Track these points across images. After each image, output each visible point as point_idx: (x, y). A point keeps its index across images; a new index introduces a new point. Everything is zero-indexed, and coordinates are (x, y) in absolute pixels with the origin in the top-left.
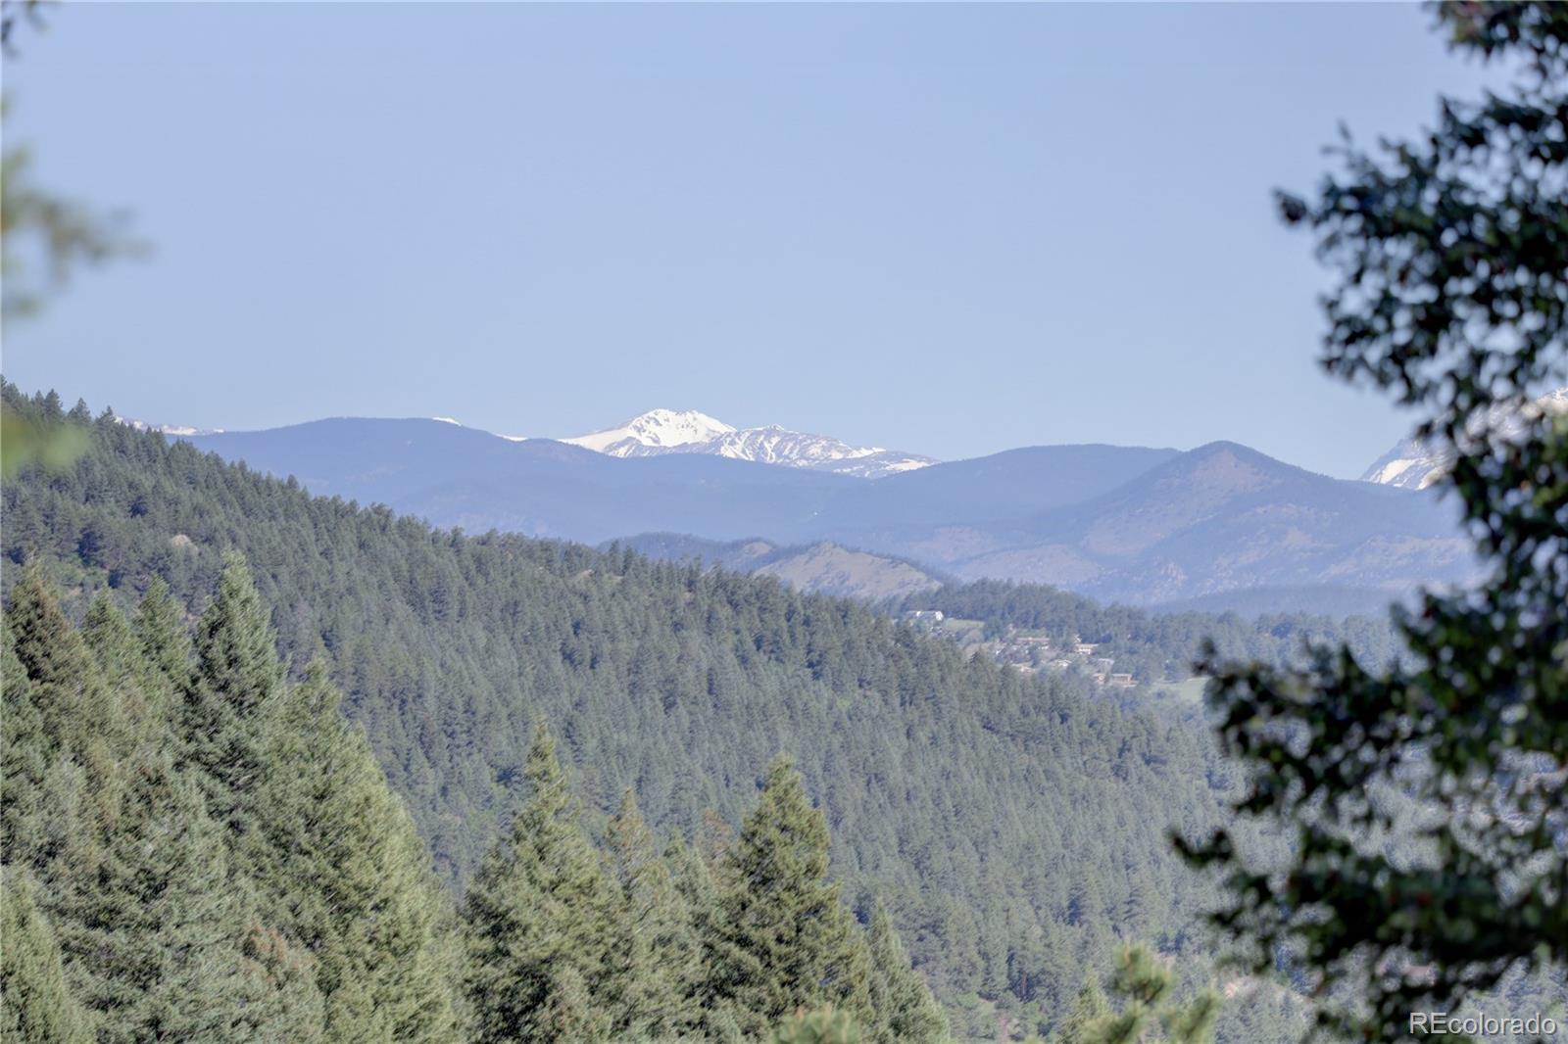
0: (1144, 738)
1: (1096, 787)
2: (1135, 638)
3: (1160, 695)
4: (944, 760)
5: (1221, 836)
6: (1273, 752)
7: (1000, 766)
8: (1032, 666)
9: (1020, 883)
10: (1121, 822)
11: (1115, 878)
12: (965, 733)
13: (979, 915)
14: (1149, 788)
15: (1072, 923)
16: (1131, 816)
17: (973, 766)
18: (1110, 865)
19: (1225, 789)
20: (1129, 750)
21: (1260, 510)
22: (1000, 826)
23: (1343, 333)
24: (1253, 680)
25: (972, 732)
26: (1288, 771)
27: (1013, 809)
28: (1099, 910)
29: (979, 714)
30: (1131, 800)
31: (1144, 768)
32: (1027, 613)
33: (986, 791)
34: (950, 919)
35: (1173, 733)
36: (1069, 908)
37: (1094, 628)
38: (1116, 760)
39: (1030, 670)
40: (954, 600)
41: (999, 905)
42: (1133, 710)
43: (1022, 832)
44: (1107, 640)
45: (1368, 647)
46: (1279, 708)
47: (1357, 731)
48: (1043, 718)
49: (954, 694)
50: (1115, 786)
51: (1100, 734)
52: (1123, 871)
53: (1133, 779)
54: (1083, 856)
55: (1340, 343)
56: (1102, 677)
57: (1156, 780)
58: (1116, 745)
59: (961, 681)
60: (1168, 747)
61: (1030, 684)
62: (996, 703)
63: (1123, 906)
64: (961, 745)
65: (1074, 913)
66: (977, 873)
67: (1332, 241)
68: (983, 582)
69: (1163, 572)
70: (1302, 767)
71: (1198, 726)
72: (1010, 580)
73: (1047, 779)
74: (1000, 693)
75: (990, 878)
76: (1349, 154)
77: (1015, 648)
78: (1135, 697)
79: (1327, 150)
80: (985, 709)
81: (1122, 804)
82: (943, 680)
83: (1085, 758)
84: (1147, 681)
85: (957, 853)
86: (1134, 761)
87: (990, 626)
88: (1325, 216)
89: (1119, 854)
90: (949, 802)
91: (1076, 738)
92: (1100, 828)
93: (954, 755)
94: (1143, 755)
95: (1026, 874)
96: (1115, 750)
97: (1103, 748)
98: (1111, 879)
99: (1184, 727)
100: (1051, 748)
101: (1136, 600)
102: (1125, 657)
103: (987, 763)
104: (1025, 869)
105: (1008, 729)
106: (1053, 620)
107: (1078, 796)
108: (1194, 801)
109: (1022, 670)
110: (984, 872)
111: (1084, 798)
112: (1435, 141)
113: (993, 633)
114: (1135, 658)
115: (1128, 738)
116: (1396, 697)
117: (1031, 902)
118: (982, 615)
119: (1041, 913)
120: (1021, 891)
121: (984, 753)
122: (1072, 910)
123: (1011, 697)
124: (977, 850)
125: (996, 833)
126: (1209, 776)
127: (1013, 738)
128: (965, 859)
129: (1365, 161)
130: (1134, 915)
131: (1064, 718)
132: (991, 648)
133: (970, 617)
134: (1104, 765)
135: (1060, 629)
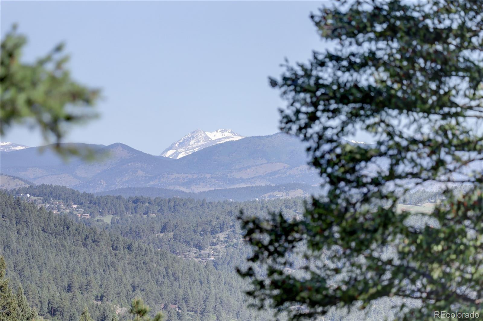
0: (93, 234)
1: (77, 250)
2: (90, 203)
3: (98, 221)
4: (29, 241)
5: (250, 269)
6: (258, 243)
7: (47, 243)
8: (58, 212)
9: (52, 279)
10: (85, 260)
11: (82, 278)
12: (36, 232)
13: (39, 290)
14: (94, 250)
15: (68, 292)
16: (88, 258)
17: (38, 243)
18: (81, 274)
19: (117, 250)
20: (88, 238)
21: (129, 164)
22: (47, 261)
23: (285, 120)
24: (254, 222)
25: (39, 232)
26: (263, 249)
27: (51, 256)
28: (77, 288)
29: (41, 226)
30: (88, 254)
31: (93, 244)
32: (56, 195)
33: (42, 250)
34: (30, 290)
35: (102, 233)
36: (67, 287)
37: (78, 200)
38: (84, 241)
39: (57, 213)
40: (33, 190)
41: (46, 286)
42: (89, 226)
43: (53, 263)
44: (81, 204)
45: (161, 207)
46: (262, 230)
47: (283, 238)
48: (61, 228)
49: (33, 220)
50: (83, 249)
51: (79, 233)
52: (85, 276)
53: (89, 247)
54: (73, 271)
55: (284, 123)
56: (80, 215)
57: (96, 247)
58: (84, 237)
59: (35, 216)
60: (100, 237)
61: (58, 217)
62: (46, 223)
63: (85, 286)
64: (35, 236)
65: (69, 289)
66: (39, 276)
67: (285, 93)
68: (43, 185)
69: (99, 183)
70: (266, 248)
71: (109, 231)
72: (51, 184)
73: (62, 247)
74: (48, 220)
75: (43, 277)
76: (288, 67)
77: (52, 206)
78: (90, 222)
79: (281, 65)
80: (43, 225)
81: (86, 255)
82: (30, 216)
83: (74, 240)
84: (94, 217)
85: (33, 270)
86: (89, 242)
87: (44, 199)
88: (283, 86)
89: (84, 270)
90: (30, 254)
91: (72, 234)
92: (78, 262)
93: (33, 239)
94: (92, 240)
95: (54, 276)
96: (83, 238)
97: (80, 237)
98: (81, 278)
99: (105, 231)
100: (63, 237)
101: (91, 191)
102: (87, 209)
103: (43, 242)
104: (54, 275)
105: (50, 231)
106: (64, 197)
107: (71, 252)
108: (108, 254)
109: (55, 212)
110: (41, 276)
111: (73, 252)
112: (312, 64)
113: (45, 201)
114: (90, 210)
115: (88, 234)
116: (296, 228)
117: (56, 285)
118: (42, 196)
119: (59, 289)
120: (53, 282)
121: (42, 239)
122: (68, 288)
123: (51, 221)
124: (39, 269)
125: (45, 264)
126: (112, 247)
127: (51, 234)
128: (35, 272)
129: (292, 69)
130: (88, 289)
131: (68, 228)
132: (45, 206)
133: (38, 196)
134: (80, 242)
135: (67, 200)
